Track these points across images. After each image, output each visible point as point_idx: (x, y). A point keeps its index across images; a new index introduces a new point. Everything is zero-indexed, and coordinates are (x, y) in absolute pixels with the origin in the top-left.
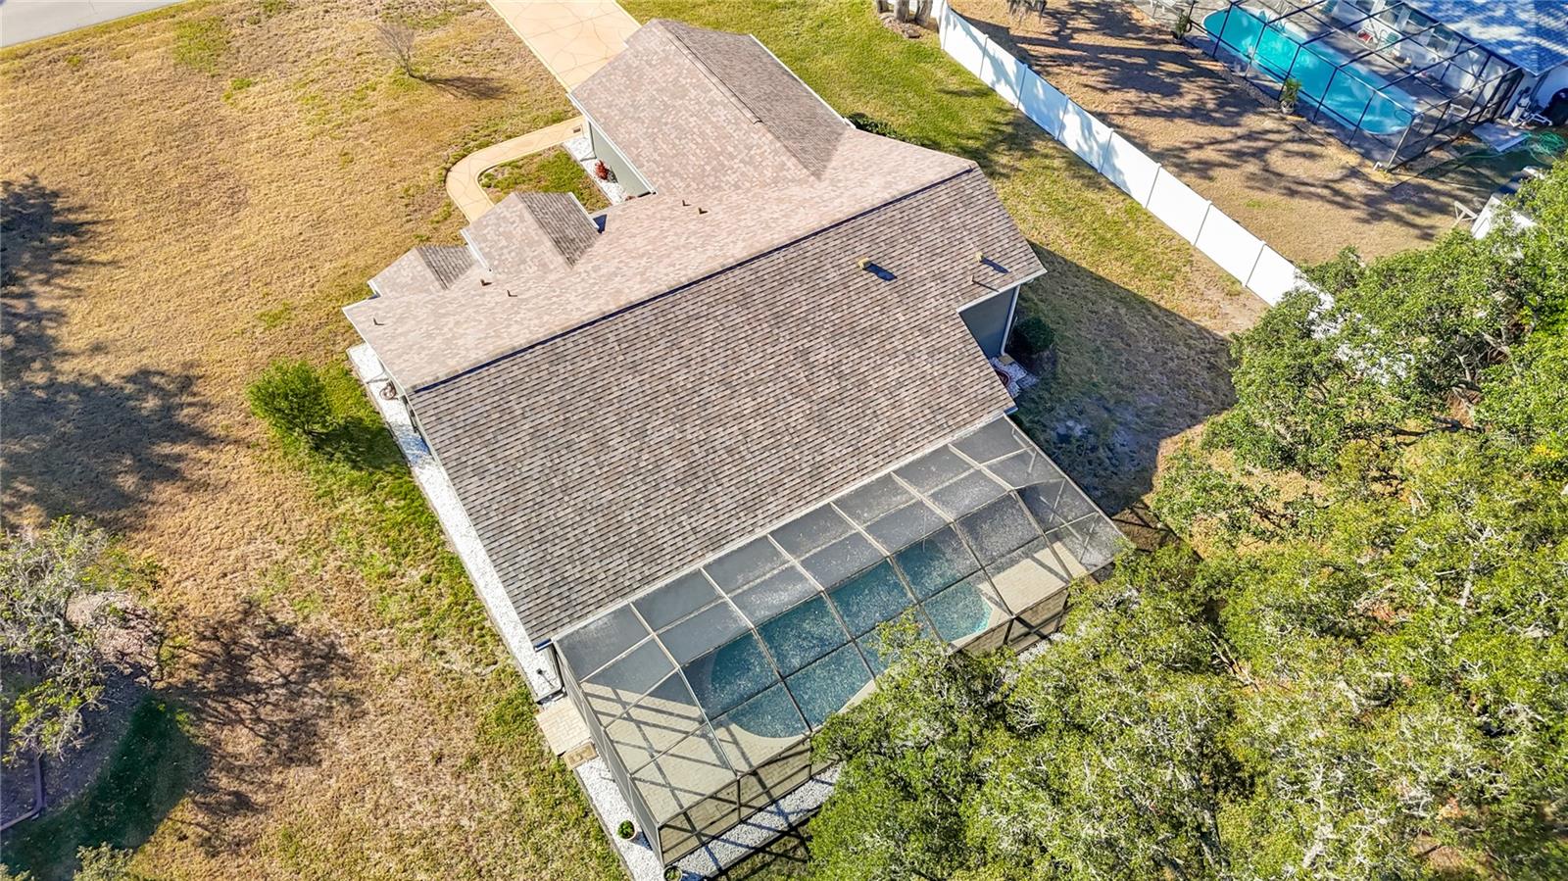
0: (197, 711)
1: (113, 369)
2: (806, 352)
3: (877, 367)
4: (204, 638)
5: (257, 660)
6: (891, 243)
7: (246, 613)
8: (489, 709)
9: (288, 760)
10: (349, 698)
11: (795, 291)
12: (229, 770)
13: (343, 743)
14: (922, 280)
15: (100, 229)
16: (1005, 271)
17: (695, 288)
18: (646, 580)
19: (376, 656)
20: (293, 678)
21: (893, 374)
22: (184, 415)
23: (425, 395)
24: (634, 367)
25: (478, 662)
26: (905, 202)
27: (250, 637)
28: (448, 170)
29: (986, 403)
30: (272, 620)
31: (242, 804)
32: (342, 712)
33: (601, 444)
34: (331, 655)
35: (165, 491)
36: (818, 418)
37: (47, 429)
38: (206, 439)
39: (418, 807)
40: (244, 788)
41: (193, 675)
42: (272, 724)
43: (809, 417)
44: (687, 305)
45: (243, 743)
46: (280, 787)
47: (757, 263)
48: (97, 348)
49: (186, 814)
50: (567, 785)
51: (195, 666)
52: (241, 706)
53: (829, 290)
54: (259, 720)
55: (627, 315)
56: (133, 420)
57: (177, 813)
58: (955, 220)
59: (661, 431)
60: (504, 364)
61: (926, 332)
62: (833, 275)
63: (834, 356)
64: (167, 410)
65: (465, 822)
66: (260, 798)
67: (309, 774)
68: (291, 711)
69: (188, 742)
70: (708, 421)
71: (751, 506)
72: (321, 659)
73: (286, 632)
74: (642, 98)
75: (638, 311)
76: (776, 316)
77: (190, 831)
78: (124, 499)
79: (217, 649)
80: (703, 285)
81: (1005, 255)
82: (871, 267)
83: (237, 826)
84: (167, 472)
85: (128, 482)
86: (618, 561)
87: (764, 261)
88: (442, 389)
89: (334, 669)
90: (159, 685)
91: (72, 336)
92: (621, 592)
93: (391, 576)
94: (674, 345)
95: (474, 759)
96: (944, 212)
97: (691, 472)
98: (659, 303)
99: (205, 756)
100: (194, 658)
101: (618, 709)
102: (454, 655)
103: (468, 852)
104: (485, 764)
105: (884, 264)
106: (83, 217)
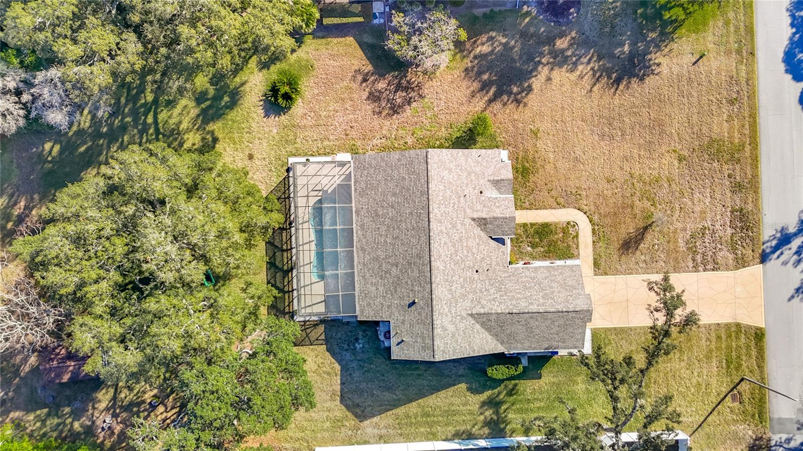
0: (396, 77)
1: (537, 83)
2: (397, 266)
3: (385, 285)
4: (418, 83)
5: (404, 94)
6: (420, 314)
7: (421, 96)
8: (359, 143)
9: (370, 93)
10: (380, 112)
11: (416, 274)
12: (376, 80)
13: (368, 107)
14: (405, 316)
15: (613, 90)
16: (397, 345)
17: (428, 243)
18: (356, 190)
19: (389, 122)
20: (394, 101)
21: (381, 289)
22: (505, 98)
24: (411, 214)
25: (373, 146)
26: (431, 327)
27: (412, 94)
28: (585, 213)
29: (362, 311)
30: (415, 101)
31: (365, 80)
32: (377, 110)
33: (394, 194)
34: (395, 112)
35: (476, 85)
36: (376, 259)
37: (520, 58)
38: (490, 101)
39: (342, 118)
40: (369, 82)
41: (408, 78)
42: (383, 93)
43: (378, 256)
44: (424, 238)
45: (381, 85)
46: (364, 90)
47: (429, 267)
48: (549, 79)
49: (370, 68)
50: (328, 153)
51: (411, 79)
52: (392, 87)
53: (412, 285)
54: (386, 90)
55: (427, 219)
56: (511, 82)
57: (370, 66)
58: (419, 340)
59: (391, 212)
61: (389, 307)
62: (416, 288)
63: (393, 274)
64: (510, 93)
65: (332, 127)
66: (364, 84)
67: (365, 97)
68: (384, 98)
69: (389, 73)
70: (389, 227)
71: (362, 226)
72: (395, 110)
73: (409, 103)
75: (427, 223)
76: (411, 263)
77: (364, 68)
78: (479, 74)
79: (413, 86)
80: (428, 246)
81: (402, 349)
82: (414, 303)
83: (360, 78)
84: (485, 87)
85: (485, 77)
86: (363, 185)
87: (429, 269)
89: (391, 112)
90: (410, 70)
91: (560, 75)
92: (355, 182)
93: (413, 135)
94: (414, 228)
95: (347, 135)
96: (423, 338)
97: (377, 215)
98: (427, 230)
99: (382, 76)
100: (413, 80)
101: (341, 173)
102: (379, 141)
103: (324, 125)
104: (344, 137)
105: (413, 307)
106: (621, 87)
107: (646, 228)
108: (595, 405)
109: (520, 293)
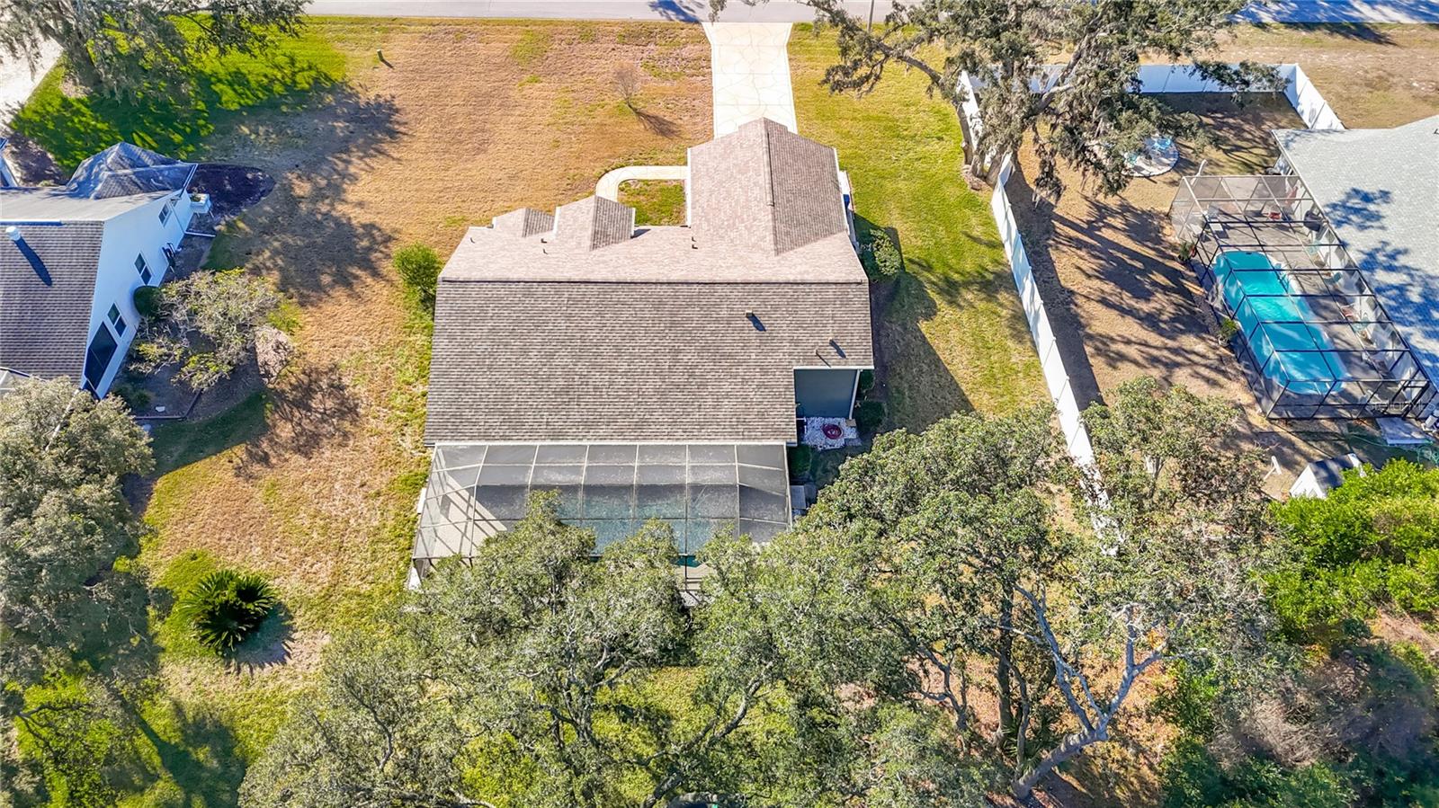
0: (277, 406)
1: (359, 217)
2: (679, 351)
3: (719, 380)
4: (304, 373)
5: (319, 396)
6: (776, 308)
7: (331, 370)
8: (404, 473)
9: (298, 450)
10: (345, 435)
11: (694, 313)
12: (271, 440)
13: (327, 454)
14: (783, 339)
15: (405, 138)
16: (844, 356)
17: (633, 286)
18: (504, 438)
19: (372, 420)
20: (328, 412)
21: (727, 387)
22: (374, 256)
23: (447, 285)
24: (569, 317)
25: (417, 447)
26: (801, 287)
27: (324, 383)
28: (607, 172)
29: (777, 432)
30: (340, 379)
31: (265, 459)
32: (338, 439)
33: (524, 352)
34: (353, 410)
35: (339, 292)
36: (662, 394)
37: (309, 236)
38: (376, 274)
39: (337, 503)
40: (271, 453)
41: (287, 388)
42: (304, 429)
43: (656, 391)
44: (622, 294)
45: (285, 431)
46: (286, 460)
47: (680, 287)
48: (361, 204)
49: (239, 452)
50: (411, 529)
51: (291, 384)
52: (297, 414)
53: (717, 320)
54: (300, 425)
55: (583, 286)
56: (349, 248)
57: (236, 449)
58: (828, 311)
59: (564, 359)
60: (498, 285)
61: (764, 371)
62: (724, 313)
63: (695, 359)
64: (370, 249)
65: (352, 521)
66: (274, 461)
67: (302, 461)
68: (316, 428)
69: (263, 418)
70: (594, 366)
71: (589, 425)
72: (348, 410)
73: (341, 388)
74: (723, 166)
75: (590, 286)
76: (673, 322)
77: (236, 460)
78: (319, 287)
79: (306, 381)
80: (638, 287)
81: (851, 346)
82: (752, 317)
83: (256, 468)
84: (345, 281)
85: (326, 279)
86: (496, 420)
87: (685, 286)
88: (457, 285)
89: (349, 417)
90: (271, 386)
91: (353, 193)
92: (487, 437)
93: (409, 384)
94: (601, 314)
95: (378, 494)
96: (825, 303)
97: (566, 390)
98: (606, 287)
99: (266, 429)
100: (293, 380)
101: (464, 506)
102: (408, 439)
103: (343, 535)
104: (382, 498)
105: (763, 320)
106: (402, 129)
107: (639, 114)
108: (933, 171)
109: (738, 201)
